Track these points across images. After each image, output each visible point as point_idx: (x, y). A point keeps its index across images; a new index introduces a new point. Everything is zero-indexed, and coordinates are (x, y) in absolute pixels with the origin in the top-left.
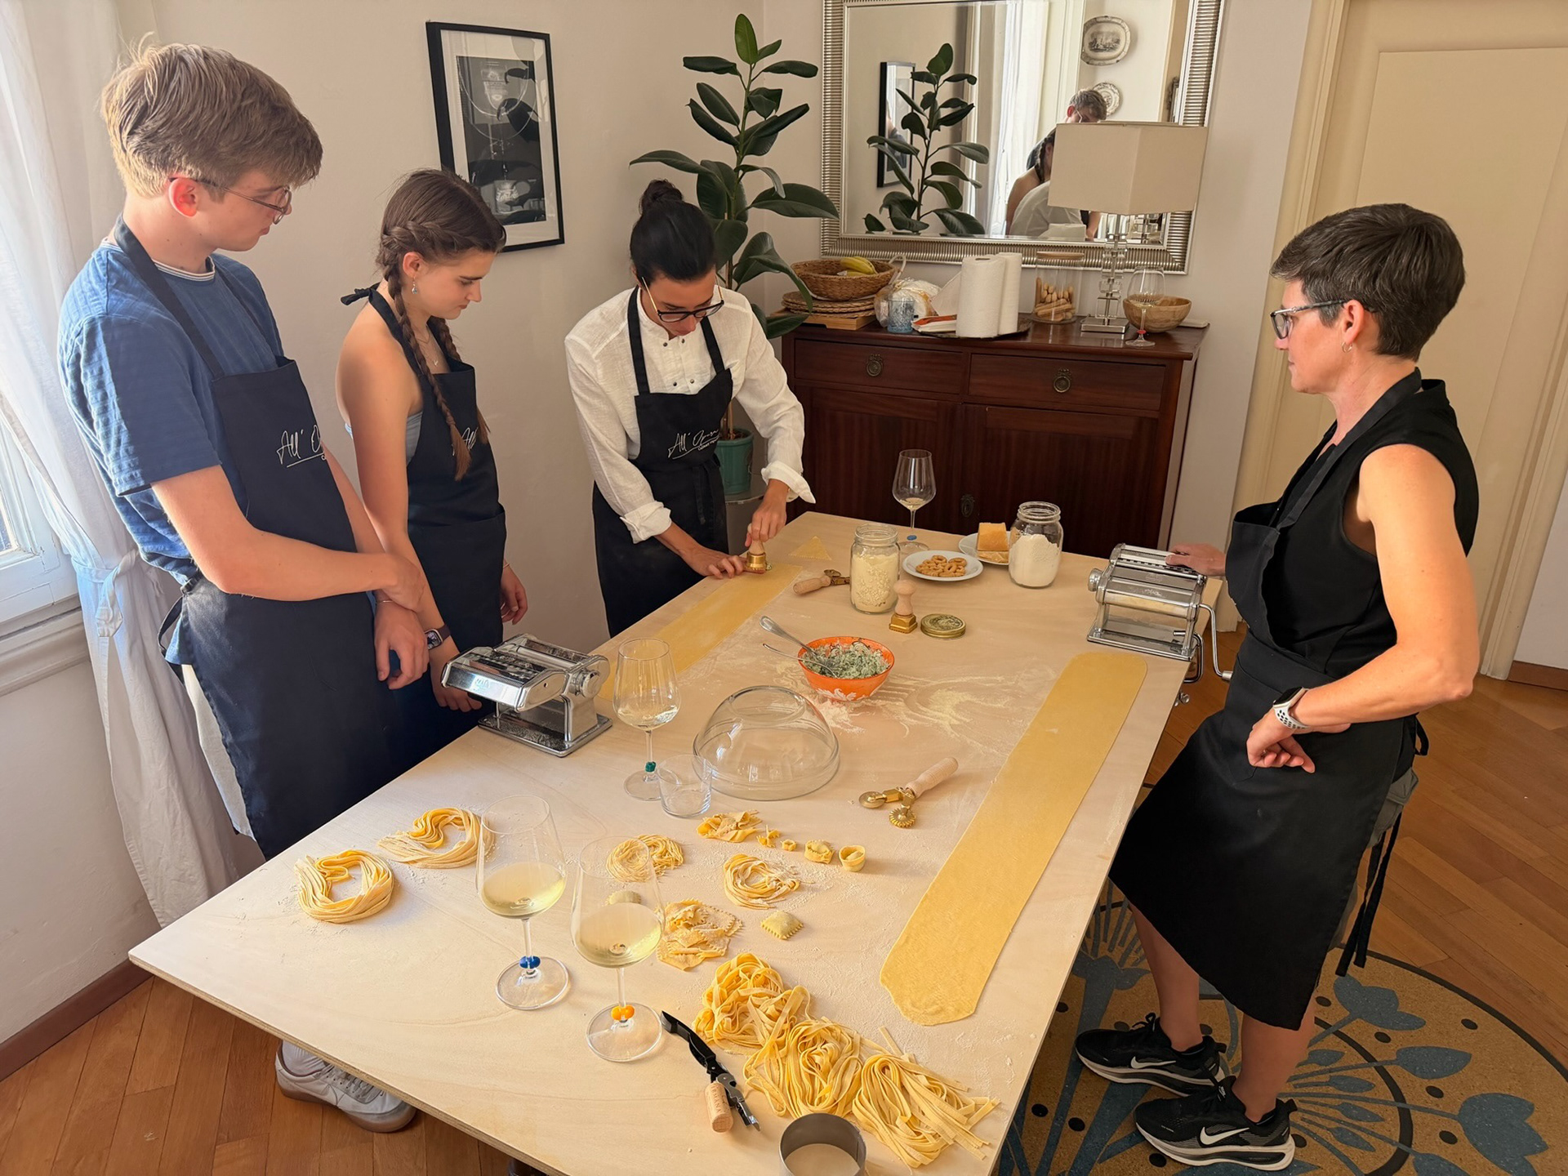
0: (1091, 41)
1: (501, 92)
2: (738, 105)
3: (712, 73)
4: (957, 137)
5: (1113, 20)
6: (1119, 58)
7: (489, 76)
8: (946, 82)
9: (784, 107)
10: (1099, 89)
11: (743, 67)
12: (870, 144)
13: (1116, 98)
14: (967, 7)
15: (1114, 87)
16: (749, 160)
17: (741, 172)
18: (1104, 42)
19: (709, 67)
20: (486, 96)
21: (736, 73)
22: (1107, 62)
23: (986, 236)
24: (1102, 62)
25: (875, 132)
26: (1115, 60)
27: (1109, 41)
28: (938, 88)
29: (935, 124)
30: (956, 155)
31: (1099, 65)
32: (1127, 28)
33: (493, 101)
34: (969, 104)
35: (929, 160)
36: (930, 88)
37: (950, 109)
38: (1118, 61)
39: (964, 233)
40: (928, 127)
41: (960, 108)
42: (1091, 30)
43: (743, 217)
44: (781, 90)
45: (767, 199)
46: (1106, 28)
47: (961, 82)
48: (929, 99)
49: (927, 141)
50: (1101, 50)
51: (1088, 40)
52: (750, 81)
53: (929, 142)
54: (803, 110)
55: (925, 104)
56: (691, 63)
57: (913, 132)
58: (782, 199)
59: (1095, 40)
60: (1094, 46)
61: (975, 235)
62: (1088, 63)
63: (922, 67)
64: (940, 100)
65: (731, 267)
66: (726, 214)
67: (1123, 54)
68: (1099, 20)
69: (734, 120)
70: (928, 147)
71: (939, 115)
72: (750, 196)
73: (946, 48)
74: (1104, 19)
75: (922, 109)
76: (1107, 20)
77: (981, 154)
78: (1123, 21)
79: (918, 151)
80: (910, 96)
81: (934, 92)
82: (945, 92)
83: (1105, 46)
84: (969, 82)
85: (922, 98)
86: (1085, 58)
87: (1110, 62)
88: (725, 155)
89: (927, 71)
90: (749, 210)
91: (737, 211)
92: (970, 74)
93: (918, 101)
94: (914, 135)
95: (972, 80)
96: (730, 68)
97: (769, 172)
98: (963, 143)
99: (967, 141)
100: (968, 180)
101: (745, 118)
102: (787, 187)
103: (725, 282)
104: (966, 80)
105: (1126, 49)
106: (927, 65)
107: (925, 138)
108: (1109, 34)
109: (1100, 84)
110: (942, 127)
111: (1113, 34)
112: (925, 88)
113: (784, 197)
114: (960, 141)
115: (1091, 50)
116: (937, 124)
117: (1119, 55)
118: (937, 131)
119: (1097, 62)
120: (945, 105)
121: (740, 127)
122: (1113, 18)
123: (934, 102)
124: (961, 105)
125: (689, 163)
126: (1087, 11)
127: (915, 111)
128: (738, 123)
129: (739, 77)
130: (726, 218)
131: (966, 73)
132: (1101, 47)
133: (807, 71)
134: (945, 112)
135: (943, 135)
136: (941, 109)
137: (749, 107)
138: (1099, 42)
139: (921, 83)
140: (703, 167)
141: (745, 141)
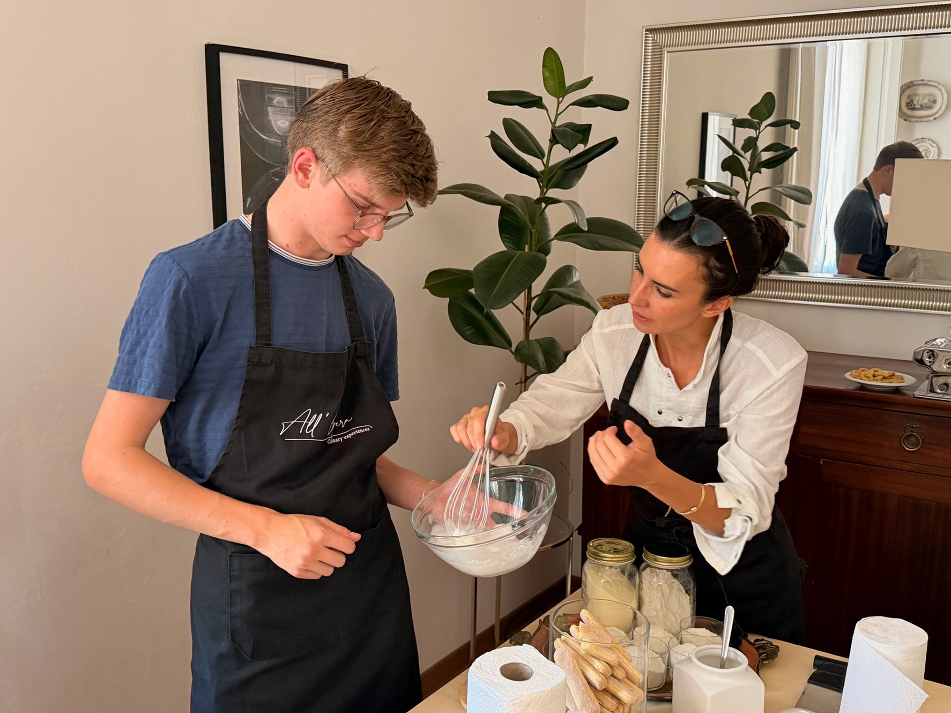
0: (908, 101)
1: (289, 118)
2: (543, 138)
3: (517, 106)
4: (778, 180)
5: (930, 83)
6: (936, 116)
7: (275, 102)
8: (768, 127)
9: (593, 140)
10: (917, 143)
11: (549, 100)
12: (689, 186)
13: (934, 151)
14: (790, 49)
15: (933, 141)
16: (552, 193)
17: (543, 205)
18: (921, 102)
19: (514, 101)
20: (270, 122)
21: (543, 107)
22: (924, 119)
23: (809, 274)
24: (919, 119)
25: (695, 175)
26: (932, 118)
27: (926, 101)
28: (760, 133)
29: (756, 167)
30: (777, 196)
31: (917, 122)
32: (943, 90)
33: (279, 127)
34: (791, 148)
35: (749, 201)
36: (752, 133)
37: (771, 152)
38: (935, 119)
39: (787, 271)
40: (749, 170)
41: (782, 152)
42: (907, 93)
43: (545, 250)
44: (591, 125)
45: (570, 232)
46: (922, 90)
47: (782, 127)
48: (750, 144)
49: (747, 183)
50: (919, 109)
51: (905, 100)
52: (557, 115)
53: (750, 184)
54: (612, 143)
55: (745, 148)
56: (496, 97)
57: (733, 174)
58: (583, 231)
59: (912, 101)
60: (911, 105)
61: (798, 273)
62: (905, 120)
63: (745, 115)
64: (762, 144)
65: (529, 299)
66: (527, 247)
67: (940, 113)
68: (915, 83)
69: (538, 153)
70: (748, 188)
71: (760, 158)
72: (554, 228)
73: (769, 97)
74: (920, 82)
75: (742, 152)
76: (924, 84)
77: (804, 196)
78: (939, 84)
79: (738, 193)
80: (731, 141)
81: (755, 136)
82: (766, 137)
83: (921, 106)
84: (792, 127)
85: (743, 142)
86: (902, 115)
87: (927, 119)
88: (529, 188)
89: (749, 117)
90: (553, 242)
91: (538, 242)
92: (793, 119)
93: (739, 146)
94: (734, 177)
95: (795, 125)
96: (534, 102)
97: (573, 205)
98: (784, 184)
99: (789, 183)
100: (790, 220)
101: (550, 152)
102: (590, 221)
103: (522, 313)
104: (789, 125)
105: (944, 108)
106: (748, 112)
107: (746, 180)
108: (925, 95)
109: (918, 139)
110: (763, 170)
111: (930, 95)
112: (746, 133)
113: (586, 229)
114: (781, 183)
115: (908, 109)
116: (759, 166)
117: (936, 113)
118: (758, 173)
119: (913, 120)
120: (767, 149)
121: (545, 160)
122: (929, 81)
123: (755, 147)
124: (783, 149)
125: (489, 195)
126: (902, 76)
127: (735, 154)
128: (543, 157)
129: (545, 111)
130: (526, 250)
131: (789, 118)
132: (918, 106)
133: (618, 104)
134: (765, 156)
135: (763, 178)
136: (762, 153)
137: (554, 141)
138: (915, 102)
139: (743, 129)
140: (505, 200)
141: (549, 174)
